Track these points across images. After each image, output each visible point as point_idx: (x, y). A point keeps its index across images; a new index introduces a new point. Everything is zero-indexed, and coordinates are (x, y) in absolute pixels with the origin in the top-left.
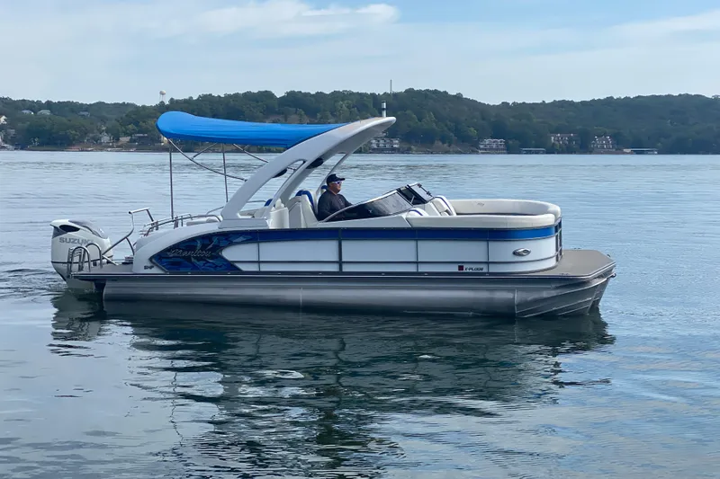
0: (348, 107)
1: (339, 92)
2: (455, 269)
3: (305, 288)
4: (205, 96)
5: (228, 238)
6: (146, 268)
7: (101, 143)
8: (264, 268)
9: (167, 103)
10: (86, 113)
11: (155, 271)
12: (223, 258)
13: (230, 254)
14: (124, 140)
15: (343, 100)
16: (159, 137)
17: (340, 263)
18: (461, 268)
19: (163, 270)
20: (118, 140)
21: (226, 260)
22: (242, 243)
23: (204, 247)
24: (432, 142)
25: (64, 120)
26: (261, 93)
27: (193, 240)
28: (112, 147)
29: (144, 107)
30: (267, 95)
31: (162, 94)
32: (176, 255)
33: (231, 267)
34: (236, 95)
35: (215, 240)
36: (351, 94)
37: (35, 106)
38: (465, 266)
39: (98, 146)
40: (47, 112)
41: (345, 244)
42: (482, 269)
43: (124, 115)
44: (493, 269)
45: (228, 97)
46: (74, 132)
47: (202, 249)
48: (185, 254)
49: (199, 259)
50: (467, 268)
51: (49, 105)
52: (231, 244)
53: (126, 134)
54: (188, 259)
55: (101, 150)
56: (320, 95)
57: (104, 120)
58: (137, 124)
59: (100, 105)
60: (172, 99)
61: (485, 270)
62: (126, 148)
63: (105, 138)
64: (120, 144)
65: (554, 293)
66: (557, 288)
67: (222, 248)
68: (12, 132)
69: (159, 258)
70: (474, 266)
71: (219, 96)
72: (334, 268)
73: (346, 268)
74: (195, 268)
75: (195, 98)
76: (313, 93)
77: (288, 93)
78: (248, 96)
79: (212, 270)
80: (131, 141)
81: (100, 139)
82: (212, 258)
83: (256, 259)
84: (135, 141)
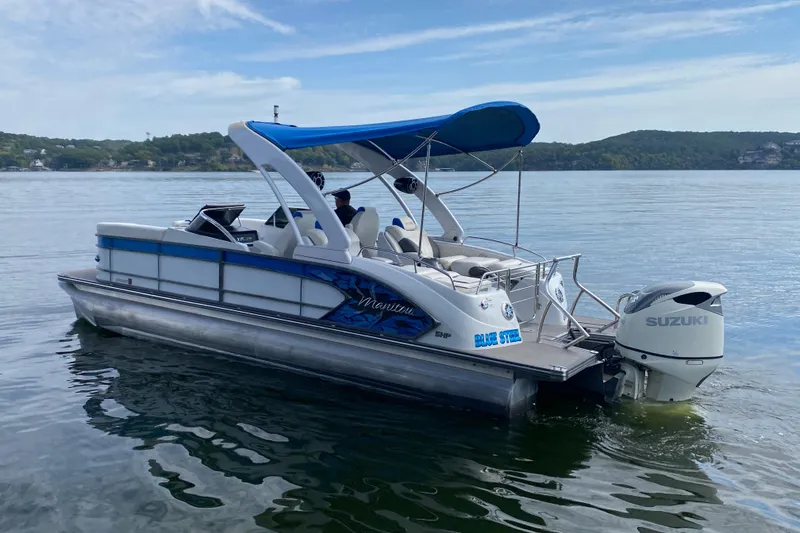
7: (109, 166)
9: (151, 139)
14: (124, 164)
16: (147, 162)
20: (120, 164)
24: (322, 165)
25: (84, 151)
26: (212, 134)
28: (116, 168)
29: (137, 143)
30: (217, 135)
31: (148, 134)
34: (197, 135)
37: (64, 143)
39: (106, 167)
40: (73, 146)
43: (124, 148)
45: (191, 136)
46: (91, 159)
51: (74, 142)
53: (125, 160)
57: (110, 151)
58: (132, 153)
59: (107, 142)
60: (154, 137)
62: (126, 169)
63: (112, 163)
64: (121, 166)
68: (50, 159)
78: (204, 135)
80: (129, 164)
81: (108, 163)
84: (131, 165)
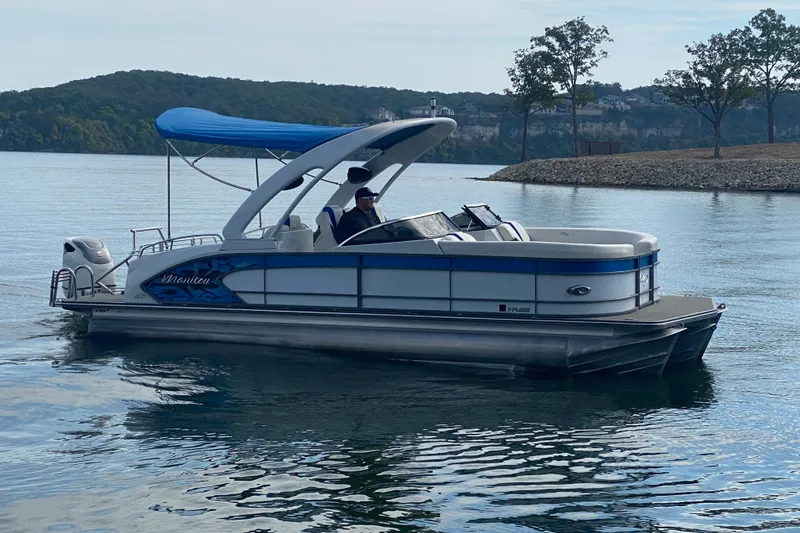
2: (495, 308)
5: (229, 262)
6: (136, 296)
8: (271, 301)
11: (148, 300)
12: (224, 286)
17: (360, 297)
18: (503, 308)
19: (155, 299)
21: (228, 290)
22: (246, 268)
23: (202, 273)
27: (191, 264)
32: (171, 281)
33: (233, 298)
35: (215, 264)
38: (508, 306)
41: (366, 274)
42: (528, 310)
44: (542, 310)
47: (199, 275)
48: (181, 280)
49: (196, 287)
50: (510, 308)
52: (233, 270)
61: (532, 312)
66: (620, 337)
67: (223, 275)
69: (151, 285)
70: (518, 306)
72: (353, 303)
73: (367, 304)
74: (191, 298)
79: (211, 301)
82: (212, 286)
83: (262, 290)
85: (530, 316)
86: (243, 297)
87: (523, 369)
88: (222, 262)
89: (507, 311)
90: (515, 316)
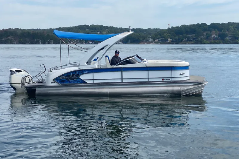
0: (233, 28)
1: (230, 23)
2: (161, 80)
3: (109, 88)
4: (183, 25)
5: (82, 72)
6: (52, 83)
7: (149, 42)
8: (95, 82)
9: (170, 28)
10: (144, 32)
11: (55, 84)
12: (80, 78)
13: (83, 77)
14: (156, 40)
15: (232, 25)
16: (168, 39)
17: (122, 79)
18: (163, 79)
19: (58, 83)
20: (155, 40)
21: (82, 79)
22: (87, 73)
23: (73, 75)
25: (138, 34)
26: (202, 24)
27: (69, 73)
28: (153, 43)
29: (163, 29)
30: (204, 24)
31: (169, 25)
32: (63, 78)
33: (83, 81)
34: (194, 25)
35: (77, 73)
36: (235, 23)
38: (164, 79)
39: (148, 42)
41: (124, 73)
42: (170, 80)
43: (156, 32)
44: (174, 79)
45: (191, 25)
46: (141, 38)
47: (72, 76)
48: (67, 78)
49: (71, 79)
50: (165, 80)
52: (83, 74)
53: (157, 39)
54: (67, 79)
55: (149, 44)
56: (223, 24)
57: (150, 34)
58: (160, 35)
59: (149, 29)
60: (172, 27)
61: (171, 80)
62: (157, 43)
63: (151, 40)
64: (155, 42)
65: (193, 87)
66: (194, 85)
67: (80, 75)
69: (57, 79)
70: (167, 79)
71: (188, 25)
72: (120, 81)
73: (124, 81)
74: (70, 82)
75: (180, 26)
76: (221, 23)
77: (212, 24)
78: (198, 25)
79: (76, 83)
80: (159, 41)
81: (149, 40)
82: (76, 79)
83: (93, 79)
84: (160, 41)
85: (171, 81)
86: (86, 81)
87: (169, 95)
88: (79, 72)
89: (164, 80)
90: (166, 81)
